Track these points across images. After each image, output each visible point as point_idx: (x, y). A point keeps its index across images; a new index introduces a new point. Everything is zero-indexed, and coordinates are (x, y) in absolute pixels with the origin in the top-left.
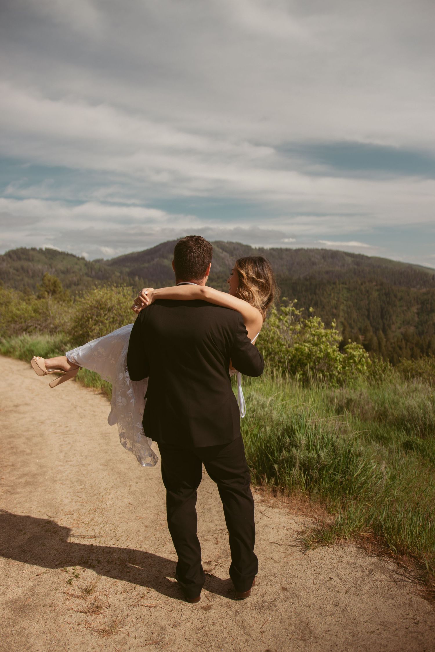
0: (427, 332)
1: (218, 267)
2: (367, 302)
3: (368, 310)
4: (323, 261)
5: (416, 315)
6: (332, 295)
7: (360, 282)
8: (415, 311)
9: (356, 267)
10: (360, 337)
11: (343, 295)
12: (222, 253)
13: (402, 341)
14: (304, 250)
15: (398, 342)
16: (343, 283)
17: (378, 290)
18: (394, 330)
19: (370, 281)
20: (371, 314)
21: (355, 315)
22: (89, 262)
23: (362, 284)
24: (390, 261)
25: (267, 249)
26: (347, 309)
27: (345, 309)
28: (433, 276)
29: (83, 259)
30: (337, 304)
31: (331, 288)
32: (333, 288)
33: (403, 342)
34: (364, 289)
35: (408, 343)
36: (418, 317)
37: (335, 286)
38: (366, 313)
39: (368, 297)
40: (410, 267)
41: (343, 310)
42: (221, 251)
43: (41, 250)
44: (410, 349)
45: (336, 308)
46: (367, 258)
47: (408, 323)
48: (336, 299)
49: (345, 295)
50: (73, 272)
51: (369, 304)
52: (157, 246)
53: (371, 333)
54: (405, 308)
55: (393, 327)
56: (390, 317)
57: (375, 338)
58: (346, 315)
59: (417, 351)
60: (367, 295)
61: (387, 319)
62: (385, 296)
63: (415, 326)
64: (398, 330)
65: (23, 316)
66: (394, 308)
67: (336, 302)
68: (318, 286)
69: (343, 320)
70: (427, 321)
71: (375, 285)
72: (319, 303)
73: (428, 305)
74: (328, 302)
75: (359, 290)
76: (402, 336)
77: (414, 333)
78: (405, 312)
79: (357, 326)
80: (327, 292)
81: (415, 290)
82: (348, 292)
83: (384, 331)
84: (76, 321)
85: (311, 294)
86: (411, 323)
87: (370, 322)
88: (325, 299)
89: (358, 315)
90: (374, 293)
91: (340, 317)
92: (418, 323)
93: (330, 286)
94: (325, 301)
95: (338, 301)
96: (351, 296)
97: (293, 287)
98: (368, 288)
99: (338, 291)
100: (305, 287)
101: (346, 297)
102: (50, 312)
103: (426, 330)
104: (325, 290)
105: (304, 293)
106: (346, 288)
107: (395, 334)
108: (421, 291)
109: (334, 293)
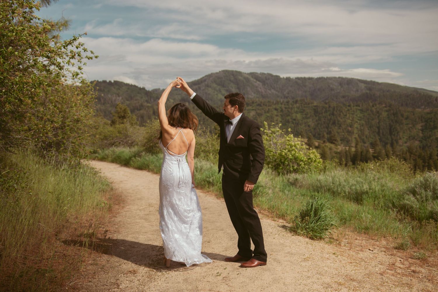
0: (430, 146)
1: (253, 94)
2: (378, 121)
3: (379, 128)
4: (340, 87)
5: (421, 132)
7: (371, 104)
8: (420, 128)
9: (368, 92)
10: (371, 151)
11: (357, 115)
12: (256, 83)
13: (406, 153)
14: (324, 78)
15: (403, 154)
16: (357, 106)
17: (387, 111)
18: (401, 144)
19: (380, 103)
20: (381, 131)
21: (367, 132)
23: (373, 106)
24: (398, 86)
25: (293, 78)
26: (360, 127)
27: (359, 127)
28: (437, 98)
29: (144, 89)
30: (351, 123)
31: (346, 109)
32: (348, 110)
33: (408, 153)
34: (375, 110)
35: (412, 155)
36: (423, 134)
37: (349, 108)
38: (377, 130)
39: (379, 116)
40: (416, 90)
41: (357, 128)
42: (255, 80)
43: (110, 82)
44: (414, 160)
45: (351, 127)
46: (378, 83)
47: (414, 138)
48: (351, 119)
49: (358, 116)
50: (136, 100)
51: (379, 123)
52: (203, 77)
53: (380, 147)
54: (410, 126)
55: (400, 142)
56: (398, 133)
57: (384, 151)
58: (360, 132)
59: (420, 162)
60: (378, 115)
61: (394, 135)
62: (393, 116)
63: (419, 141)
64: (405, 144)
65: (111, 136)
66: (401, 126)
67: (350, 121)
68: (336, 108)
69: (357, 136)
70: (430, 136)
71: (384, 107)
72: (336, 122)
73: (431, 123)
74: (344, 122)
75: (371, 111)
76: (407, 149)
77: (418, 147)
78: (411, 129)
79: (369, 141)
80: (343, 113)
81: (420, 110)
82: (361, 113)
83: (392, 145)
84: (146, 139)
85: (329, 115)
86: (416, 138)
87: (379, 137)
88: (342, 119)
89: (369, 132)
90: (383, 113)
91: (355, 134)
92: (422, 138)
93: (346, 108)
94: (341, 120)
95: (353, 120)
96: (364, 116)
97: (314, 109)
98: (378, 110)
99: (353, 113)
100: (324, 109)
101: (359, 117)
102: (129, 133)
103: (429, 145)
104: (342, 111)
105: (324, 114)
106: (359, 110)
107: (401, 148)
108: (425, 111)
109: (349, 114)
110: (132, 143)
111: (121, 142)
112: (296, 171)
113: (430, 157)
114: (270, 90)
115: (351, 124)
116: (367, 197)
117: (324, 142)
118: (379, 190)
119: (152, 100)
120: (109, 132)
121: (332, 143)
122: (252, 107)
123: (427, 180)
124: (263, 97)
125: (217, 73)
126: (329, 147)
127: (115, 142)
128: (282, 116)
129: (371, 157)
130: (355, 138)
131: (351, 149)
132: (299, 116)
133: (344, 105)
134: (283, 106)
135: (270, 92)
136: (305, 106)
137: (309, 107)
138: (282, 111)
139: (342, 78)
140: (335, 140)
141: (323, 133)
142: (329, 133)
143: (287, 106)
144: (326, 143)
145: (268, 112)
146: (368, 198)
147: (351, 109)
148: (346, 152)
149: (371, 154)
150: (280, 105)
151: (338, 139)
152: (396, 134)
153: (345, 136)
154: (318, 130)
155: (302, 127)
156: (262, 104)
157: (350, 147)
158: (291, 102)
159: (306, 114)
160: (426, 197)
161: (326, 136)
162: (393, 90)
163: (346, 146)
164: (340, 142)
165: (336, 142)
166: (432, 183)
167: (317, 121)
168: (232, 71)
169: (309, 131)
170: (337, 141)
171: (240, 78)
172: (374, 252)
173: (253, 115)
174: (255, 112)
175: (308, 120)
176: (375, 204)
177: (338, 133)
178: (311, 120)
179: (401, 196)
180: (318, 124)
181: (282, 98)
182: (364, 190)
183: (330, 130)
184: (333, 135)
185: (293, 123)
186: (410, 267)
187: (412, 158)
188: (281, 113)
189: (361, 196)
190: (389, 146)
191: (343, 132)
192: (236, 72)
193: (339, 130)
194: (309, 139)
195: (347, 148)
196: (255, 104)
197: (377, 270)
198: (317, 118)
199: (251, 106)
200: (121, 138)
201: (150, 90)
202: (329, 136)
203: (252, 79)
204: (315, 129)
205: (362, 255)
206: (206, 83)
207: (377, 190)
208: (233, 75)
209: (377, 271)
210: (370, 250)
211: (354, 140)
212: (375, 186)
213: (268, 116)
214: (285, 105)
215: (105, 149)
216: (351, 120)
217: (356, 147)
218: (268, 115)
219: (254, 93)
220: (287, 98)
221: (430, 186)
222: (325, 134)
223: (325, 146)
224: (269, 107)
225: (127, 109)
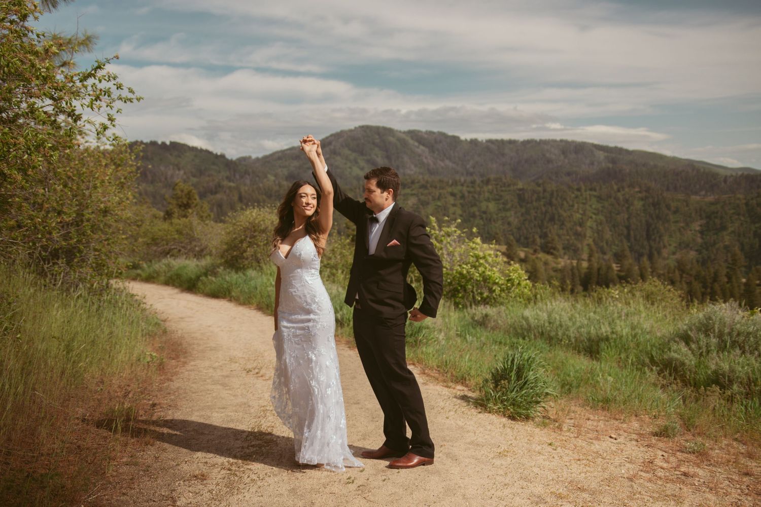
0: (715, 259)
1: (413, 167)
2: (626, 216)
3: (628, 228)
4: (562, 157)
5: (699, 235)
6: (576, 206)
7: (615, 187)
8: (698, 228)
9: (610, 166)
10: (614, 266)
11: (591, 206)
12: (418, 147)
13: (674, 271)
14: (536, 141)
15: (668, 273)
16: (591, 190)
17: (642, 199)
18: (666, 256)
19: (631, 186)
20: (632, 233)
21: (608, 235)
22: (232, 160)
23: (619, 191)
24: (661, 157)
25: (482, 141)
26: (597, 225)
27: (594, 226)
28: (726, 177)
29: (223, 156)
30: (582, 219)
31: (573, 196)
32: (577, 197)
33: (677, 272)
34: (621, 198)
35: (684, 275)
36: (702, 238)
37: (579, 193)
38: (625, 232)
39: (628, 208)
40: (691, 164)
41: (591, 228)
42: (416, 144)
43: (164, 144)
44: (687, 283)
45: (581, 225)
46: (627, 152)
47: (687, 246)
48: (581, 212)
49: (594, 206)
50: (209, 176)
51: (628, 219)
52: (327, 138)
53: (630, 261)
54: (682, 225)
55: (665, 252)
56: (660, 237)
57: (637, 268)
58: (596, 235)
59: (697, 286)
60: (627, 205)
61: (655, 240)
62: (652, 208)
63: (697, 251)
64: (672, 257)
65: (165, 238)
66: (666, 225)
67: (580, 216)
68: (555, 194)
69: (590, 241)
70: (715, 243)
71: (637, 192)
72: (556, 217)
73: (716, 220)
74: (569, 217)
75: (615, 198)
76: (676, 264)
77: (694, 261)
78: (682, 230)
79: (611, 251)
80: (567, 202)
81: (698, 198)
82: (598, 202)
83: (650, 257)
84: (227, 244)
85: (544, 205)
86: (691, 245)
87: (629, 244)
88: (565, 211)
89: (612, 235)
90: (636, 202)
91: (587, 238)
92: (701, 246)
93: (573, 193)
94: (565, 214)
95: (584, 214)
96: (603, 207)
97: (519, 196)
98: (627, 196)
99: (584, 201)
100: (536, 196)
101: (595, 209)
102: (195, 233)
103: (713, 257)
104: (565, 199)
105: (534, 203)
106: (595, 196)
107: (666, 262)
108: (706, 200)
109: (577, 203)
110: (202, 250)
111: (183, 250)
112: (485, 301)
113: (715, 279)
114: (442, 160)
115: (581, 221)
116: (608, 348)
117: (535, 251)
118: (627, 335)
119: (238, 177)
120: (160, 230)
121: (548, 253)
122: (412, 190)
123: (710, 318)
124: (431, 172)
125: (351, 131)
126: (543, 259)
127: (170, 250)
128: (462, 205)
129: (615, 277)
130: (588, 245)
131: (581, 264)
132: (492, 206)
133: (570, 187)
134: (465, 188)
135: (442, 164)
136: (503, 189)
137: (509, 191)
138: (463, 197)
139: (566, 142)
140: (554, 249)
141: (533, 236)
142: (544, 236)
143: (472, 190)
144: (539, 253)
145: (439, 199)
146: (610, 349)
147: (581, 195)
148: (572, 269)
149: (616, 272)
150: (459, 188)
151: (560, 247)
152: (658, 239)
153: (571, 242)
154: (525, 231)
155: (497, 225)
156: (429, 185)
157: (580, 260)
158: (478, 181)
159: (504, 204)
160: (707, 346)
161: (538, 241)
162: (652, 163)
163: (573, 259)
164: (562, 252)
165: (555, 252)
166: (718, 323)
167: (522, 215)
168: (378, 128)
169: (510, 232)
170: (558, 251)
171: (391, 139)
172: (619, 440)
173: (414, 205)
174: (416, 198)
175: (508, 214)
176: (620, 358)
177: (559, 236)
178: (512, 213)
179: (664, 345)
180: (525, 220)
181: (462, 174)
182: (602, 334)
183: (545, 230)
184: (550, 239)
185: (482, 218)
186: (678, 466)
187: (684, 279)
188: (462, 201)
189: (598, 345)
190: (645, 259)
191: (568, 234)
192: (385, 129)
193: (561, 231)
194: (509, 246)
195: (575, 262)
196: (417, 185)
197: (623, 471)
198: (523, 210)
199: (409, 188)
200: (182, 243)
201: (234, 159)
202: (543, 241)
203: (411, 142)
204: (519, 229)
205: (597, 447)
206: (332, 147)
207: (624, 334)
208: (379, 134)
209: (623, 474)
210: (611, 437)
211: (586, 248)
212: (621, 326)
213: (439, 206)
214: (468, 187)
215: (153, 262)
216: (582, 214)
217: (589, 260)
218: (439, 203)
219: (416, 166)
220: (471, 174)
221: (713, 327)
222: (537, 237)
223: (537, 258)
224: (441, 191)
225: (194, 191)
